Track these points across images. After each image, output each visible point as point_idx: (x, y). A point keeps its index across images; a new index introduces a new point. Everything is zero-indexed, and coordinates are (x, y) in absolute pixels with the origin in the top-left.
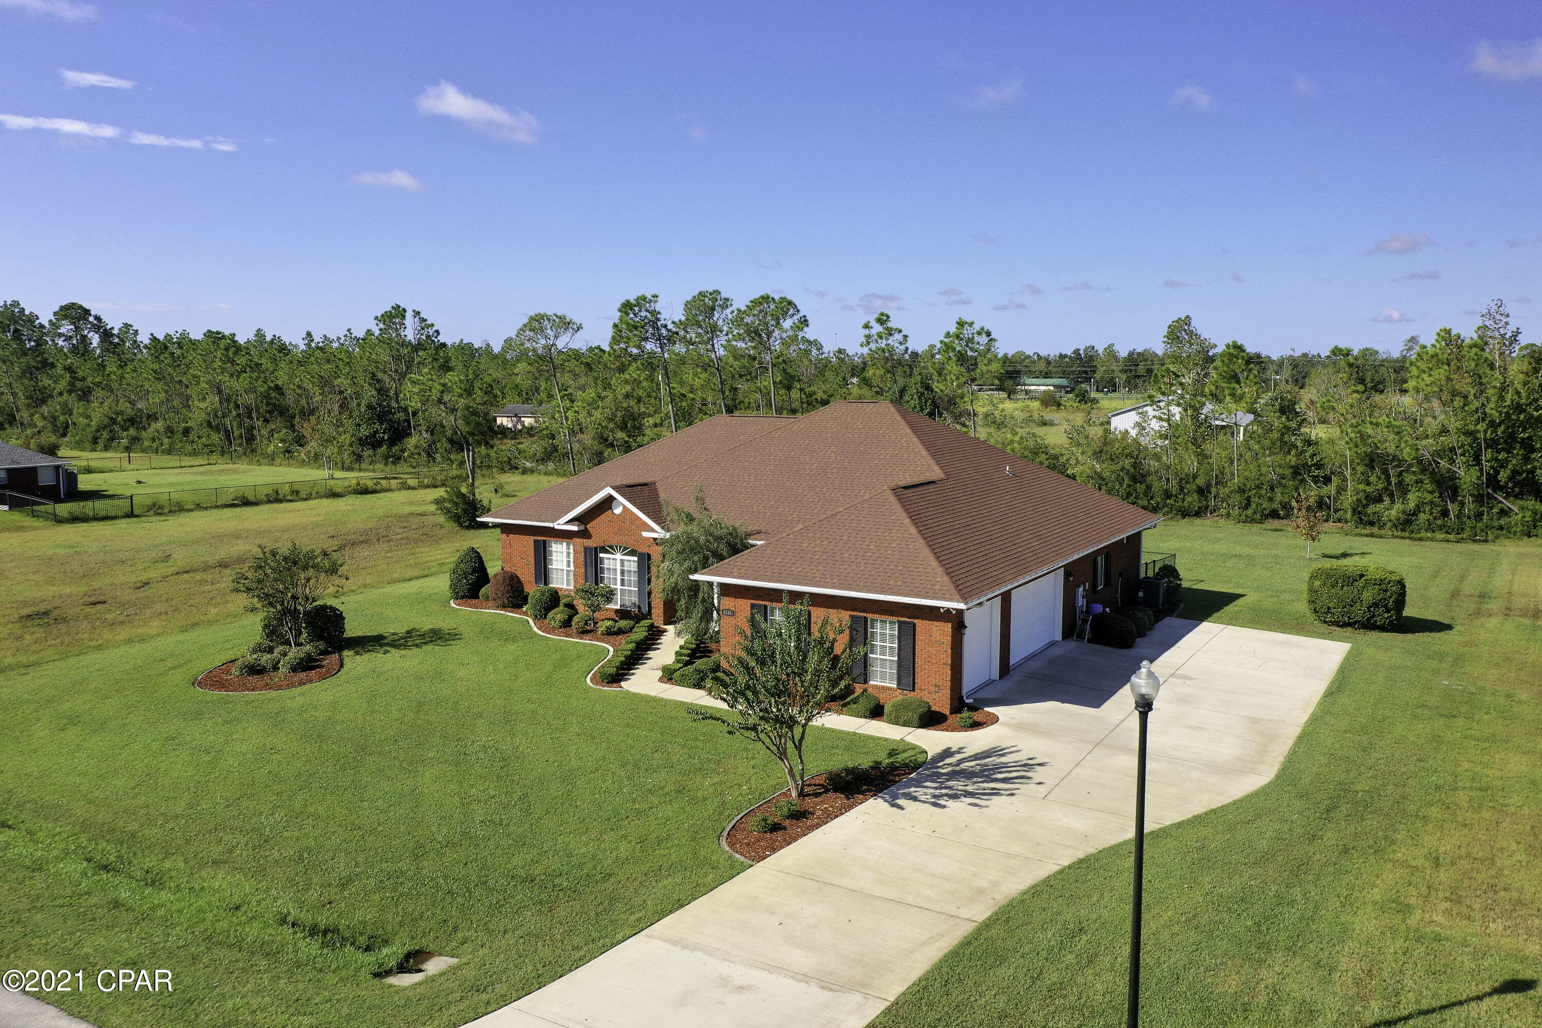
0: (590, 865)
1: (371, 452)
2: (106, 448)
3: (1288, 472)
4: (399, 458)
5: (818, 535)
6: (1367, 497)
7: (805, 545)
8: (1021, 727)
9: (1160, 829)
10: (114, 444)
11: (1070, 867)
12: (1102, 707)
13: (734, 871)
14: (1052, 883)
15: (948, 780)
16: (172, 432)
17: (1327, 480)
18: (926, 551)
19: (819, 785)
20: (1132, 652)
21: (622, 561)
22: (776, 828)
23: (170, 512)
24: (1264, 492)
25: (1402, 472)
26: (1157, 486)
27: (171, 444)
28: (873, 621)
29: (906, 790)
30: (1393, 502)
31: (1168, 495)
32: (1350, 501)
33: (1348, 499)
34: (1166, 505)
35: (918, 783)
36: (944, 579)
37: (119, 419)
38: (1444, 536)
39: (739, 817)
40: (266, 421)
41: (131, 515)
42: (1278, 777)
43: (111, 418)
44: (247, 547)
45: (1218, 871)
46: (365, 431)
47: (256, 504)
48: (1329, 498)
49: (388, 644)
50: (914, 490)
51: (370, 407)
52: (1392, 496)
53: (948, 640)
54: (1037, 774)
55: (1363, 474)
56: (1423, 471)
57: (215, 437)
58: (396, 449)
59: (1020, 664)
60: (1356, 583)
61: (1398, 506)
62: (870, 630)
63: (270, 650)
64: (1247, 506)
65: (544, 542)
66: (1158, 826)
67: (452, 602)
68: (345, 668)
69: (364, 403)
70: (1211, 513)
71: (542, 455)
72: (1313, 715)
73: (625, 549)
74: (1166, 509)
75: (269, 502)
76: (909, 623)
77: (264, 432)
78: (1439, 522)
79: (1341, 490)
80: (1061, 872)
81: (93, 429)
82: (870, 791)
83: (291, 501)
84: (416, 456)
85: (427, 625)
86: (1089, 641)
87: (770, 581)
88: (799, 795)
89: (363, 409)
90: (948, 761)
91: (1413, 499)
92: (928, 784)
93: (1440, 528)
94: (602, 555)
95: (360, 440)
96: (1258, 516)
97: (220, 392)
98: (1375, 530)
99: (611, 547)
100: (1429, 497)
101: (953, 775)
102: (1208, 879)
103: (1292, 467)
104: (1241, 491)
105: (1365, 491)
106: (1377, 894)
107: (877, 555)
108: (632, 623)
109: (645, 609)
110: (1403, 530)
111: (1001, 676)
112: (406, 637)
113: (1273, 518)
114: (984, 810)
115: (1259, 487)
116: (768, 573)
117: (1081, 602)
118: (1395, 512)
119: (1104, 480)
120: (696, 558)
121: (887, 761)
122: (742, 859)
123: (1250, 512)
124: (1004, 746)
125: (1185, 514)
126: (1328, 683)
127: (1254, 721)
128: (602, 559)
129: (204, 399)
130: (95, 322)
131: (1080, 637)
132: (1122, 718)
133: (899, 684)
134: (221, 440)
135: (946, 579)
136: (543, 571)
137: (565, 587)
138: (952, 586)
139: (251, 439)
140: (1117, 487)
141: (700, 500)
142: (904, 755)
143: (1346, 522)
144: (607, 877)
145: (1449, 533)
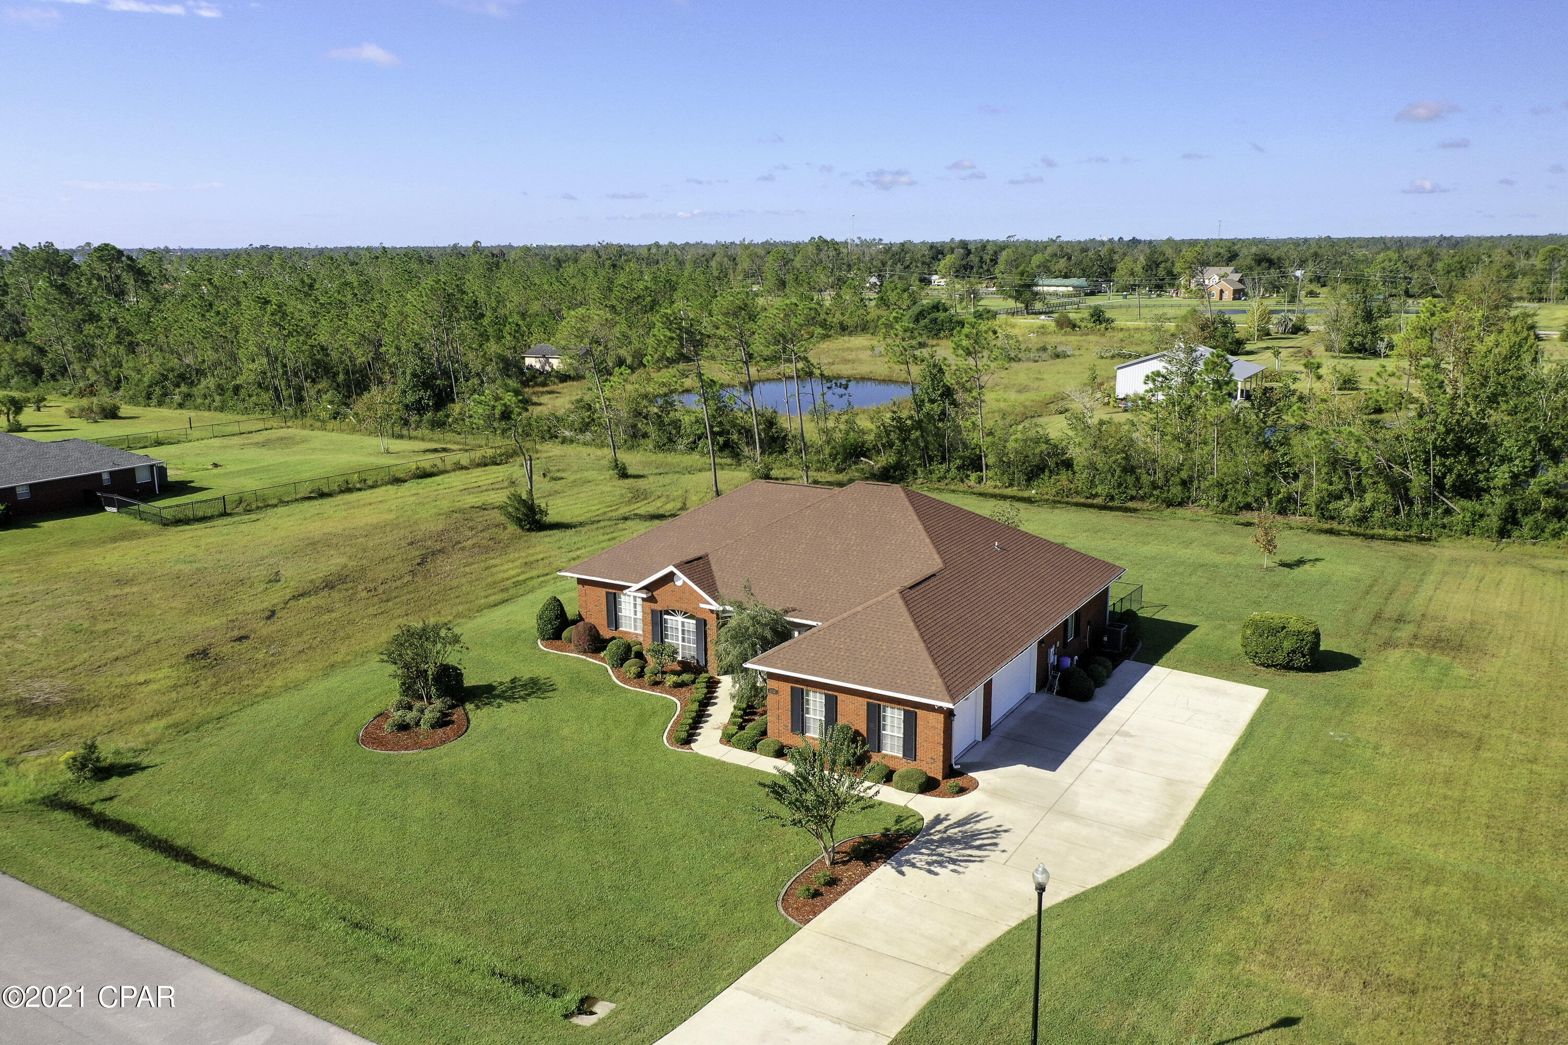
0: (690, 927)
1: (417, 418)
2: (160, 404)
3: (1262, 470)
4: (444, 424)
5: (842, 633)
6: (1330, 495)
7: (833, 641)
8: (994, 793)
9: (1083, 893)
10: (167, 400)
11: (1015, 928)
12: (1058, 770)
13: (789, 932)
14: (1003, 942)
15: (937, 847)
16: (222, 390)
17: (1296, 477)
18: (925, 655)
19: (845, 852)
20: (1090, 705)
21: (683, 623)
22: (816, 894)
23: (258, 508)
24: (1239, 487)
25: (1360, 474)
26: (1145, 479)
27: (223, 402)
28: (885, 707)
29: (907, 857)
30: (1352, 500)
31: (1154, 486)
32: (1314, 499)
33: (1313, 497)
34: (1151, 495)
35: (916, 850)
36: (937, 681)
37: (171, 376)
38: (1393, 533)
39: (789, 883)
40: (314, 381)
41: (224, 514)
42: (1175, 841)
43: (163, 375)
44: (342, 560)
45: (1116, 931)
46: (410, 398)
47: (329, 495)
48: (1297, 493)
49: (499, 696)
50: (918, 588)
51: (414, 375)
52: (1351, 494)
53: (941, 726)
54: (1004, 841)
55: (1327, 474)
56: (1380, 473)
57: (266, 397)
58: (441, 414)
59: (1000, 723)
60: (1278, 634)
61: (1356, 504)
62: (882, 713)
63: (410, 708)
64: (1224, 498)
65: (615, 594)
66: (1082, 890)
67: (539, 641)
68: (473, 723)
69: (408, 371)
70: (1193, 503)
71: (581, 426)
72: (1217, 775)
73: (685, 613)
74: (1152, 499)
75: (341, 492)
76: (912, 712)
77: (312, 392)
78: (1391, 520)
79: (1307, 487)
80: (1009, 932)
81: (146, 385)
82: (881, 858)
83: (360, 490)
84: (461, 423)
85: (526, 673)
86: (1058, 693)
87: (806, 673)
88: (831, 864)
89: (408, 378)
90: (939, 828)
91: (1369, 498)
92: (923, 851)
93: (1391, 525)
94: (666, 617)
95: (407, 406)
96: (1233, 509)
97: (268, 354)
98: (1335, 525)
99: (674, 611)
100: (1383, 497)
101: (942, 842)
102: (1107, 938)
103: (1264, 466)
104: (1220, 485)
105: (1327, 490)
106: (1219, 948)
107: (888, 655)
108: (693, 676)
109: (702, 663)
110: (1359, 526)
111: (983, 739)
112: (512, 688)
113: (1247, 510)
114: (962, 875)
115: (1235, 482)
116: (805, 667)
117: (1052, 658)
118: (1352, 509)
119: (1097, 470)
120: (746, 645)
121: (894, 828)
122: (794, 921)
123: (1226, 504)
124: (979, 812)
125: (1169, 504)
126: (1237, 738)
127: (1170, 782)
128: (666, 620)
129: (254, 361)
130: (129, 262)
131: (1051, 690)
132: (1071, 782)
133: (904, 755)
134: (271, 400)
135: (940, 680)
136: (614, 619)
137: (632, 631)
138: (944, 688)
139: (300, 399)
140: (1109, 478)
141: (748, 589)
142: (907, 822)
143: (1311, 516)
144: (704, 937)
145: (1399, 530)
